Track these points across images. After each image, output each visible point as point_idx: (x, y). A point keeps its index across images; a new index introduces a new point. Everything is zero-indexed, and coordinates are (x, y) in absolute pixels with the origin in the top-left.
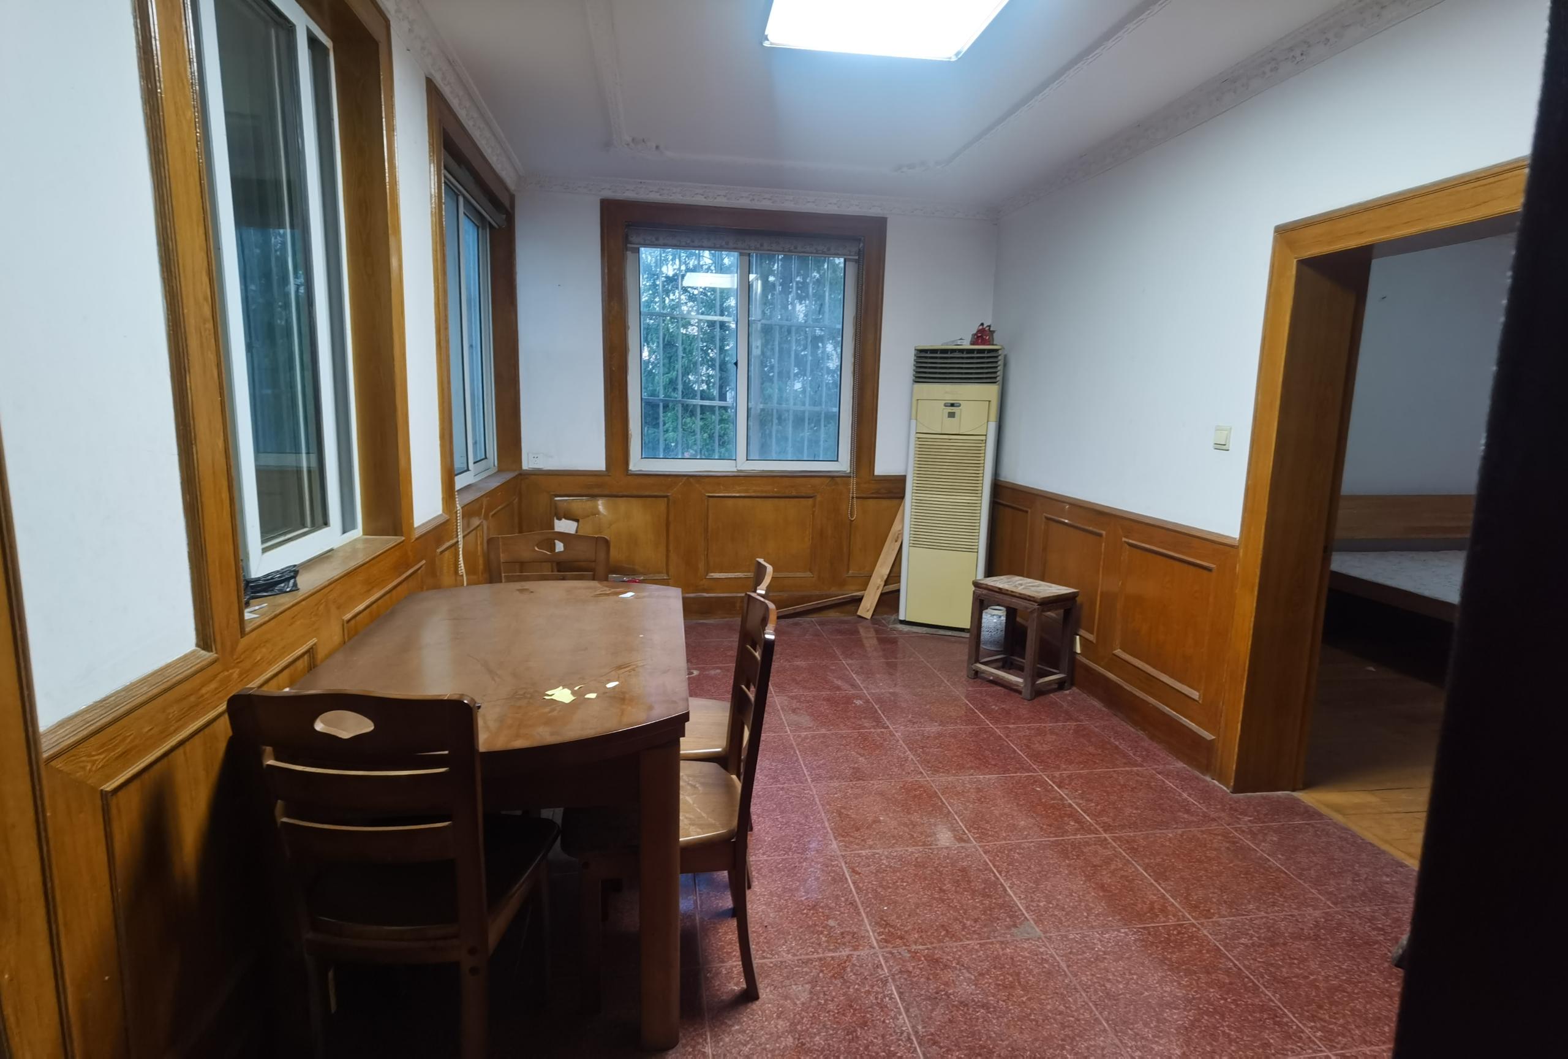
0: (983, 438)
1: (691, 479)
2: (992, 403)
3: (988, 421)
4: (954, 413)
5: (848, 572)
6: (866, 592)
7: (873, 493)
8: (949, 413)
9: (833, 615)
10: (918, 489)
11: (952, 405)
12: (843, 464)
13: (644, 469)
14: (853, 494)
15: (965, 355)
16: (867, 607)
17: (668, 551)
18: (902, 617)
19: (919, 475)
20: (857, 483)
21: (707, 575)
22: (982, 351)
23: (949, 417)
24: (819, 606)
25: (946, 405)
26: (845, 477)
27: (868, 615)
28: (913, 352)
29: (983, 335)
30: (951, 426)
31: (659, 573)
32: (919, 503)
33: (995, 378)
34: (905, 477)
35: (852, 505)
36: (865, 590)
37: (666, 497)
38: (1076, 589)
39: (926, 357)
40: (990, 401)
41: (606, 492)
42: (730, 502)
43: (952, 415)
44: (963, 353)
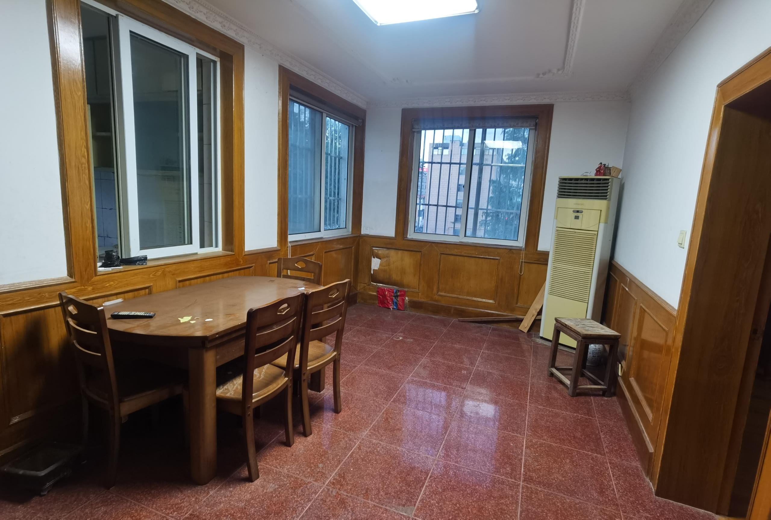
0: (596, 233)
1: (433, 244)
2: (602, 212)
3: (599, 223)
4: (578, 216)
5: (517, 303)
6: (526, 317)
7: (535, 261)
8: (575, 216)
9: (505, 326)
10: (556, 260)
11: (578, 212)
12: (520, 243)
13: (414, 238)
14: (522, 259)
15: (588, 182)
16: (525, 326)
17: (419, 279)
18: (541, 335)
19: (556, 252)
20: (525, 254)
21: (438, 293)
22: (599, 180)
23: (575, 218)
24: (496, 320)
25: (574, 212)
26: (518, 250)
27: (526, 331)
28: (558, 180)
29: (603, 169)
30: (577, 224)
31: (415, 289)
32: (555, 268)
33: (606, 196)
34: (549, 252)
35: (521, 266)
36: (525, 316)
37: (421, 252)
38: (620, 333)
39: (566, 183)
40: (601, 210)
41: (394, 247)
42: (452, 258)
43: (577, 218)
44: (587, 181)
